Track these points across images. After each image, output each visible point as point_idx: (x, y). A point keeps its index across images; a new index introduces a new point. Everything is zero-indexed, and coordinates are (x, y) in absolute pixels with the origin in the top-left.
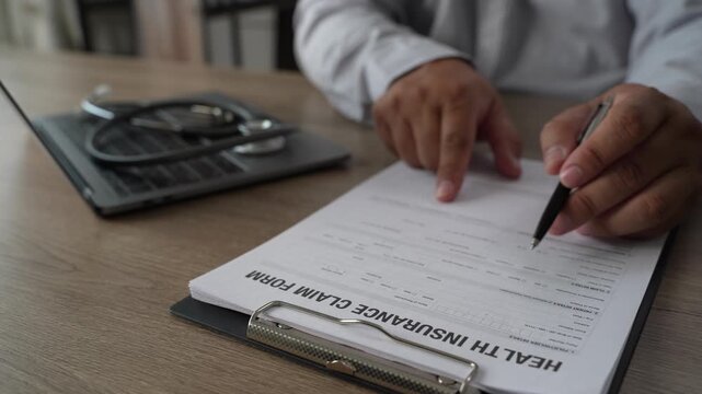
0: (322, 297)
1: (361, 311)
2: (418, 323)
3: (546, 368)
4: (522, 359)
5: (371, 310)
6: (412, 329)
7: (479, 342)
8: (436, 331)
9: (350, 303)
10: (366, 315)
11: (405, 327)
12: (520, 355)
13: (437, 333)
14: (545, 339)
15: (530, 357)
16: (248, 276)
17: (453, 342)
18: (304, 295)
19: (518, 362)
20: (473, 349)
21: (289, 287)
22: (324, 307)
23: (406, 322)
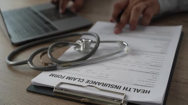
0: (75, 79)
1: (88, 82)
2: (106, 84)
3: (146, 93)
4: (138, 91)
5: (91, 81)
6: (104, 86)
7: (125, 87)
8: (112, 85)
9: (84, 80)
10: (89, 83)
11: (102, 85)
12: (137, 90)
13: (112, 86)
14: (144, 84)
15: (141, 90)
16: (50, 76)
17: (117, 88)
18: (69, 79)
19: (137, 92)
20: (123, 89)
21: (63, 77)
22: (76, 82)
23: (102, 84)
